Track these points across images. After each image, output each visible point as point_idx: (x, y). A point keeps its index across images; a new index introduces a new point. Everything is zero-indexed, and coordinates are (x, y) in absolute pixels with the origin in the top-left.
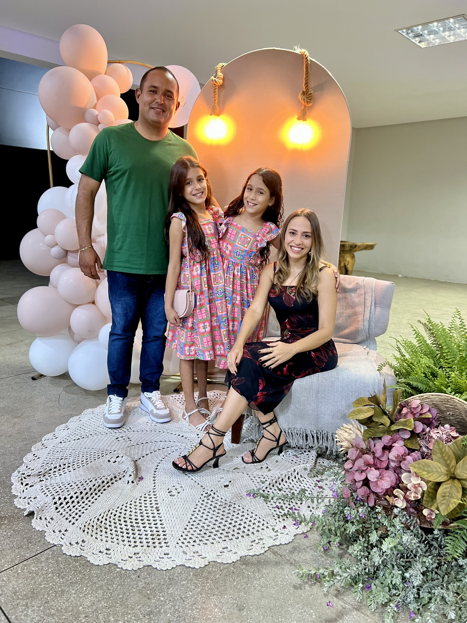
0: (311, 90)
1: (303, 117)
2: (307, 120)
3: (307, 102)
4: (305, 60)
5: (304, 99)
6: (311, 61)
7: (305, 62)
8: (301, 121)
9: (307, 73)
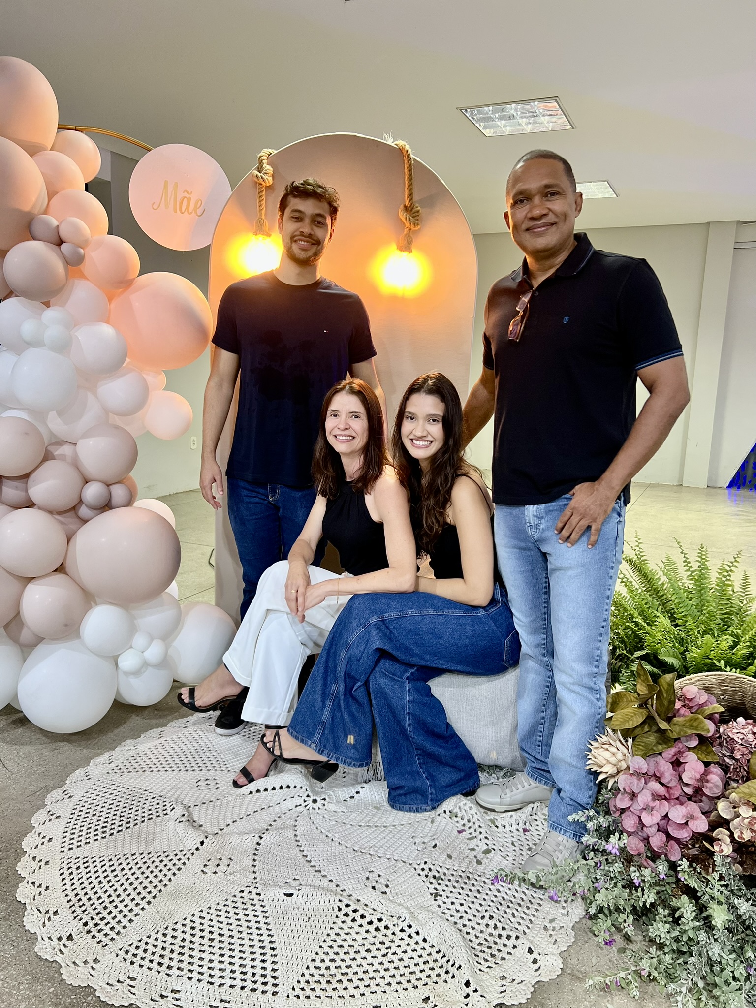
0: (417, 205)
1: (406, 246)
2: (413, 250)
3: (414, 224)
4: (405, 159)
5: (410, 219)
6: (414, 159)
7: (406, 162)
8: (406, 253)
9: (410, 180)
